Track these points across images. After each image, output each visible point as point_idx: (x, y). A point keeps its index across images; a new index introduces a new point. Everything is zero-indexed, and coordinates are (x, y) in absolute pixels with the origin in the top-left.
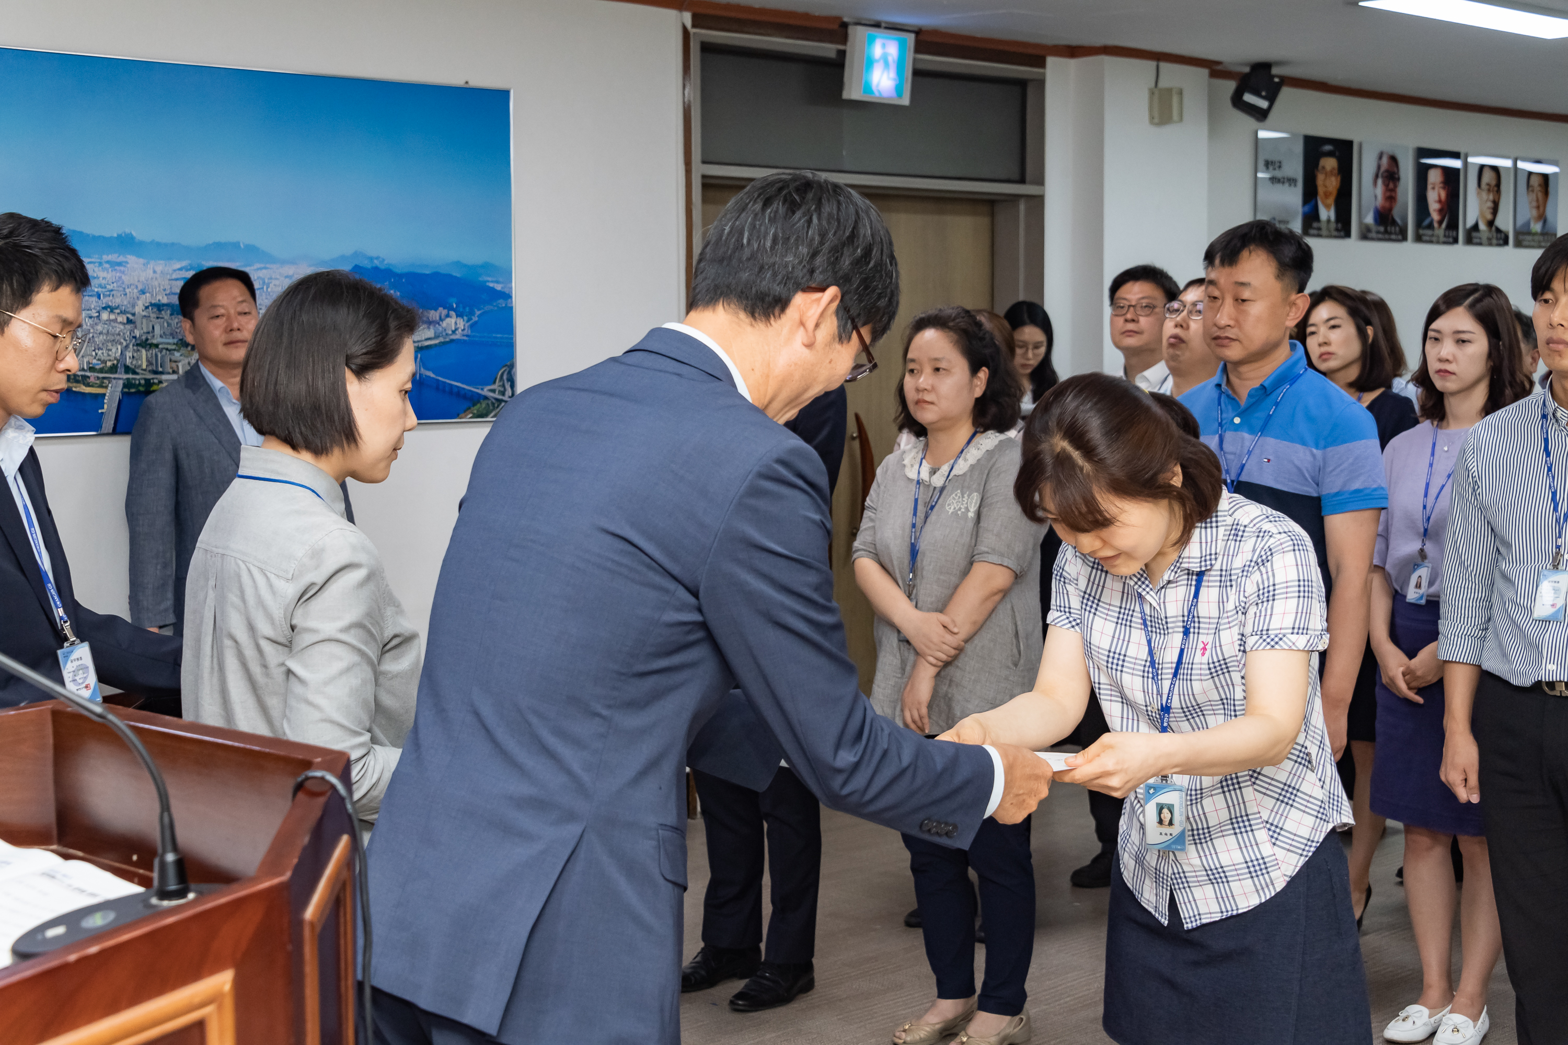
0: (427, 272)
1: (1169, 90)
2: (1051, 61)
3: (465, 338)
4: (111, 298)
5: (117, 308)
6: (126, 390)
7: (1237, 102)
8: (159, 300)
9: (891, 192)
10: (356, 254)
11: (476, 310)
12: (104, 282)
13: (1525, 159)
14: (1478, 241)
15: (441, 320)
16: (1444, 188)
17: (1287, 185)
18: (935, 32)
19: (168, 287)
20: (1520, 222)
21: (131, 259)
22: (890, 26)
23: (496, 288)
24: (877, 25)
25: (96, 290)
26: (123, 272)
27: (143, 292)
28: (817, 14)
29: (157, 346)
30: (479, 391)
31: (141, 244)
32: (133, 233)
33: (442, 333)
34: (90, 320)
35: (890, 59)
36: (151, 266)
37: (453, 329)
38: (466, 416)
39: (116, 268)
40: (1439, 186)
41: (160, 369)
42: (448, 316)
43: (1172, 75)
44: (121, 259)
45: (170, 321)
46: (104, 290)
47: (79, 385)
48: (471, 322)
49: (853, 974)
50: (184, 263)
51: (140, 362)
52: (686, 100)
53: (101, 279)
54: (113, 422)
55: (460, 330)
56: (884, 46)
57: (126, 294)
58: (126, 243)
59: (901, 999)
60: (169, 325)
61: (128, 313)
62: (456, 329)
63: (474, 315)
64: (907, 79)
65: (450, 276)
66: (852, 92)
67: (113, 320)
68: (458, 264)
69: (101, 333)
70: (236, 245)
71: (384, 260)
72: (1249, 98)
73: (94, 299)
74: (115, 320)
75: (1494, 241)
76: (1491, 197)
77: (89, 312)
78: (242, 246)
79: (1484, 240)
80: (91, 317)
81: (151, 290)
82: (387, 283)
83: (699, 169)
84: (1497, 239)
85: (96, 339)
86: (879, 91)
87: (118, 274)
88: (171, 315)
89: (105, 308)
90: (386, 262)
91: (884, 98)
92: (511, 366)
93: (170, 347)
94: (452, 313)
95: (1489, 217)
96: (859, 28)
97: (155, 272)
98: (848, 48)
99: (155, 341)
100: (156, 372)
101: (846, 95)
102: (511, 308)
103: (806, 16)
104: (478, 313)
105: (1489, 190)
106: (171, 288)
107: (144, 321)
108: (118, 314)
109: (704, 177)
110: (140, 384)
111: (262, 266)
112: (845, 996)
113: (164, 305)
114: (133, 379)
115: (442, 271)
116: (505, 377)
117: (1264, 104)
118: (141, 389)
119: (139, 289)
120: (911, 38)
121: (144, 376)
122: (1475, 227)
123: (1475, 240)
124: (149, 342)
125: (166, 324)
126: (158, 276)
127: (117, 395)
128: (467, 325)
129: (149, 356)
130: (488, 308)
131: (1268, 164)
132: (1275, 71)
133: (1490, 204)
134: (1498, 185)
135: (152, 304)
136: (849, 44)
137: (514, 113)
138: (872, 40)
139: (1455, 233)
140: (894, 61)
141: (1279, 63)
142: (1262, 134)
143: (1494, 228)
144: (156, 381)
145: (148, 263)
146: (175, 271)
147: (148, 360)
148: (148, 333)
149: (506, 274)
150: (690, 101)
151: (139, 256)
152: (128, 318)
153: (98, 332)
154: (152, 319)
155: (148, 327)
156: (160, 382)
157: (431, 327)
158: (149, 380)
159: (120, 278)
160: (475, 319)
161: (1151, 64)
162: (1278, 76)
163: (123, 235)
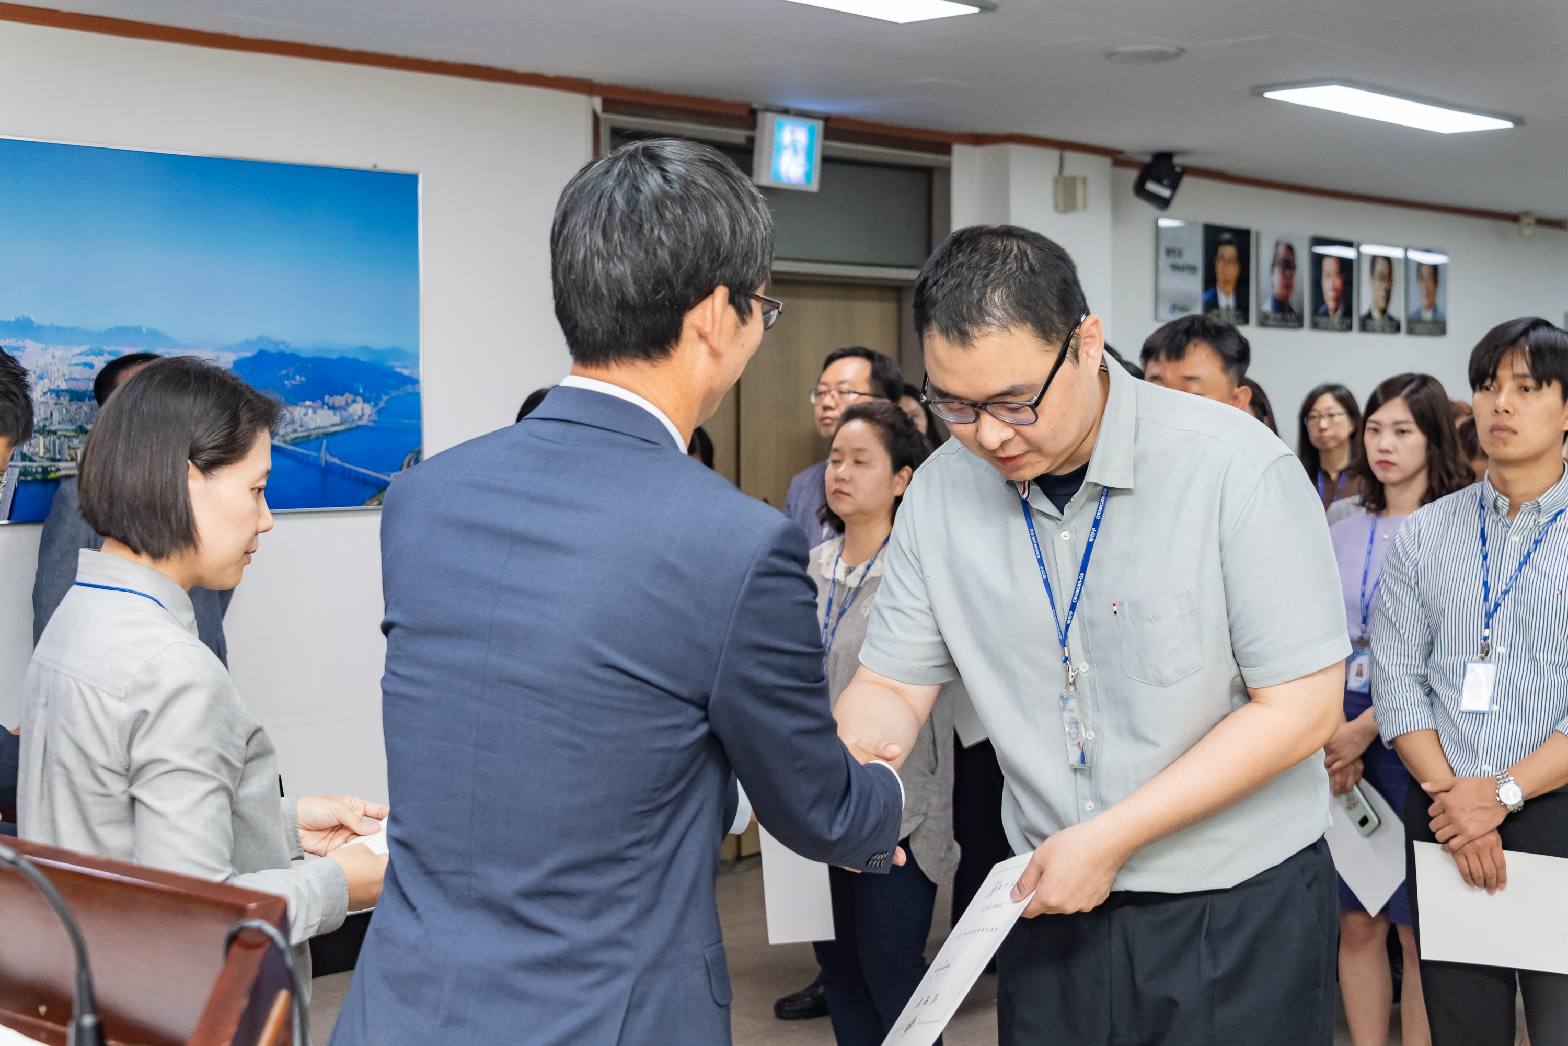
0: (334, 356)
1: (1074, 179)
2: (957, 149)
3: (372, 424)
6: (22, 478)
7: (1140, 190)
8: (58, 386)
10: (261, 339)
11: (383, 396)
13: (1416, 249)
14: (1372, 328)
15: (347, 405)
16: (1338, 277)
17: (1187, 273)
18: (843, 120)
19: (67, 372)
20: (1412, 309)
21: (30, 344)
22: (799, 113)
23: (403, 372)
24: (786, 112)
27: (41, 377)
28: (726, 98)
29: (55, 433)
30: (386, 478)
31: (40, 328)
32: (32, 317)
33: (348, 419)
35: (799, 145)
36: (50, 351)
37: (360, 413)
38: (372, 502)
40: (1333, 276)
41: (58, 457)
42: (354, 401)
43: (1076, 163)
44: (19, 343)
45: (69, 407)
48: (377, 408)
50: (84, 348)
51: (37, 450)
54: (8, 511)
55: (367, 416)
56: (793, 133)
58: (24, 327)
60: (68, 411)
62: (363, 415)
63: (381, 400)
65: (356, 361)
66: (763, 177)
68: (365, 349)
70: (138, 330)
72: (1152, 187)
75: (1387, 329)
76: (1383, 286)
78: (144, 330)
79: (1378, 328)
81: (49, 375)
82: (292, 369)
84: (1390, 326)
86: (788, 178)
88: (70, 400)
90: (291, 347)
91: (793, 185)
93: (68, 434)
94: (359, 399)
95: (1382, 305)
96: (769, 115)
97: (53, 357)
98: (758, 134)
99: (53, 428)
100: (53, 460)
103: (715, 102)
104: (385, 398)
105: (1382, 279)
106: (70, 373)
107: (42, 407)
110: (37, 472)
111: (165, 351)
113: (62, 391)
114: (29, 467)
115: (349, 356)
117: (1165, 192)
118: (38, 477)
119: (38, 374)
120: (819, 125)
121: (41, 464)
122: (1369, 316)
123: (1369, 328)
124: (47, 428)
125: (64, 411)
126: (57, 361)
127: (13, 484)
128: (374, 410)
129: (47, 442)
130: (394, 393)
131: (1169, 252)
132: (1178, 160)
133: (1382, 293)
134: (1390, 274)
135: (50, 390)
136: (758, 130)
137: (422, 198)
138: (781, 127)
139: (1348, 321)
140: (803, 148)
141: (1182, 153)
142: (1164, 223)
143: (1385, 315)
144: (53, 469)
145: (47, 348)
146: (74, 356)
147: (45, 447)
148: (46, 419)
149: (414, 359)
151: (37, 340)
154: (50, 405)
155: (45, 413)
156: (58, 470)
157: (338, 413)
158: (47, 468)
160: (382, 404)
161: (1054, 153)
162: (1179, 165)
163: (22, 319)
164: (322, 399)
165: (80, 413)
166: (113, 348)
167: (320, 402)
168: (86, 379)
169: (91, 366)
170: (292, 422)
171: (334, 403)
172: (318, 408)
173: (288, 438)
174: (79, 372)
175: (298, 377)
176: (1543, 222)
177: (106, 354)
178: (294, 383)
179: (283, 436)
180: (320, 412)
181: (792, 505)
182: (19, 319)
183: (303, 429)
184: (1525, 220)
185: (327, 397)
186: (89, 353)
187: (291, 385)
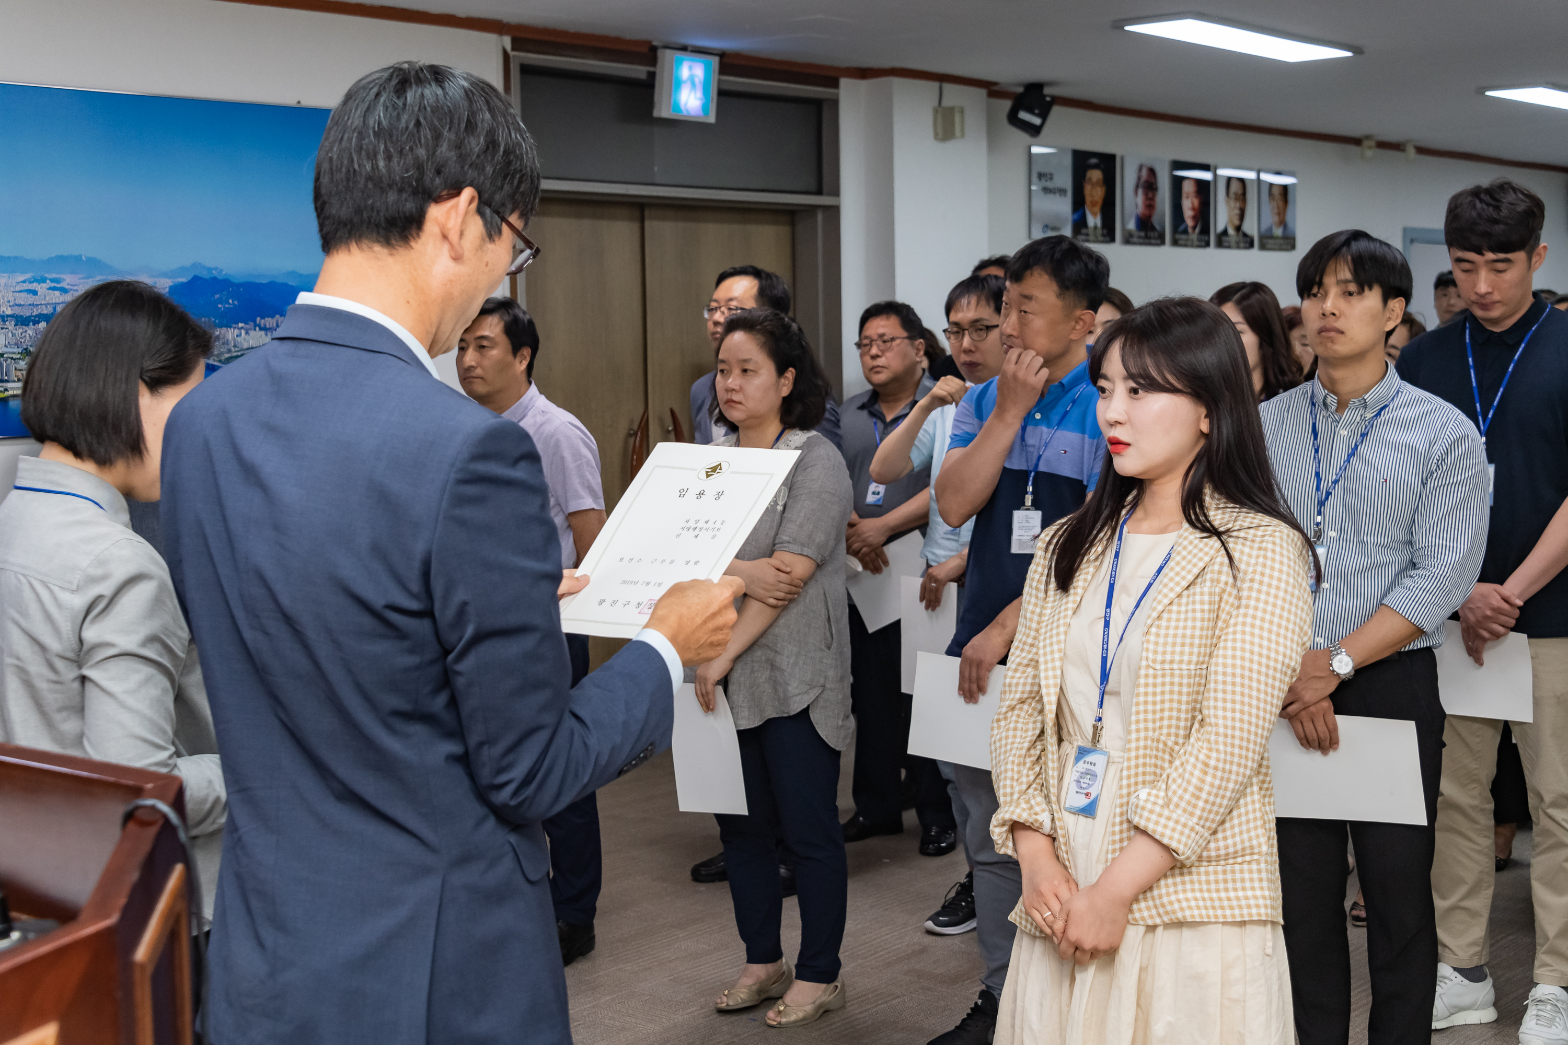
0: (264, 281)
1: (952, 109)
2: (844, 82)
7: (1013, 119)
8: (3, 312)
9: (700, 203)
10: (195, 265)
13: (1268, 171)
14: (1227, 244)
16: (1196, 197)
17: (1058, 195)
18: (738, 55)
19: (11, 299)
20: (1264, 226)
22: (697, 50)
24: (684, 49)
28: (629, 38)
35: (697, 80)
40: (1192, 197)
41: (6, 378)
43: (954, 95)
45: (14, 332)
50: (28, 276)
56: (691, 68)
60: (13, 335)
65: (285, 285)
66: (662, 111)
68: (293, 273)
70: (78, 258)
71: (221, 271)
72: (1024, 115)
75: (1242, 245)
76: (1238, 205)
78: (84, 258)
79: (1233, 244)
82: (225, 293)
84: (1244, 242)
86: (687, 110)
88: (16, 325)
90: (224, 272)
91: (692, 116)
93: (14, 356)
95: (1237, 222)
96: (668, 52)
98: (658, 69)
100: (2, 381)
101: (656, 113)
103: (619, 40)
105: (1236, 199)
106: (14, 300)
113: (8, 316)
115: (279, 281)
117: (1037, 121)
122: (1225, 232)
123: (1224, 244)
125: (10, 335)
131: (1041, 176)
132: (1047, 91)
133: (1237, 211)
134: (1244, 193)
136: (658, 66)
138: (680, 63)
139: (1206, 238)
140: (700, 83)
141: (1051, 84)
142: (1035, 150)
143: (1240, 233)
144: (2, 389)
146: (18, 283)
156: (6, 390)
161: (935, 85)
162: (1049, 96)
164: (255, 322)
165: (25, 336)
166: (54, 276)
167: (252, 324)
168: (30, 305)
169: (35, 293)
170: (226, 343)
171: (265, 325)
172: (250, 329)
173: (223, 358)
174: (23, 299)
175: (231, 301)
176: (1383, 145)
177: (48, 281)
178: (227, 306)
179: (218, 356)
180: (252, 333)
183: (237, 349)
184: (1366, 143)
185: (258, 319)
187: (225, 308)
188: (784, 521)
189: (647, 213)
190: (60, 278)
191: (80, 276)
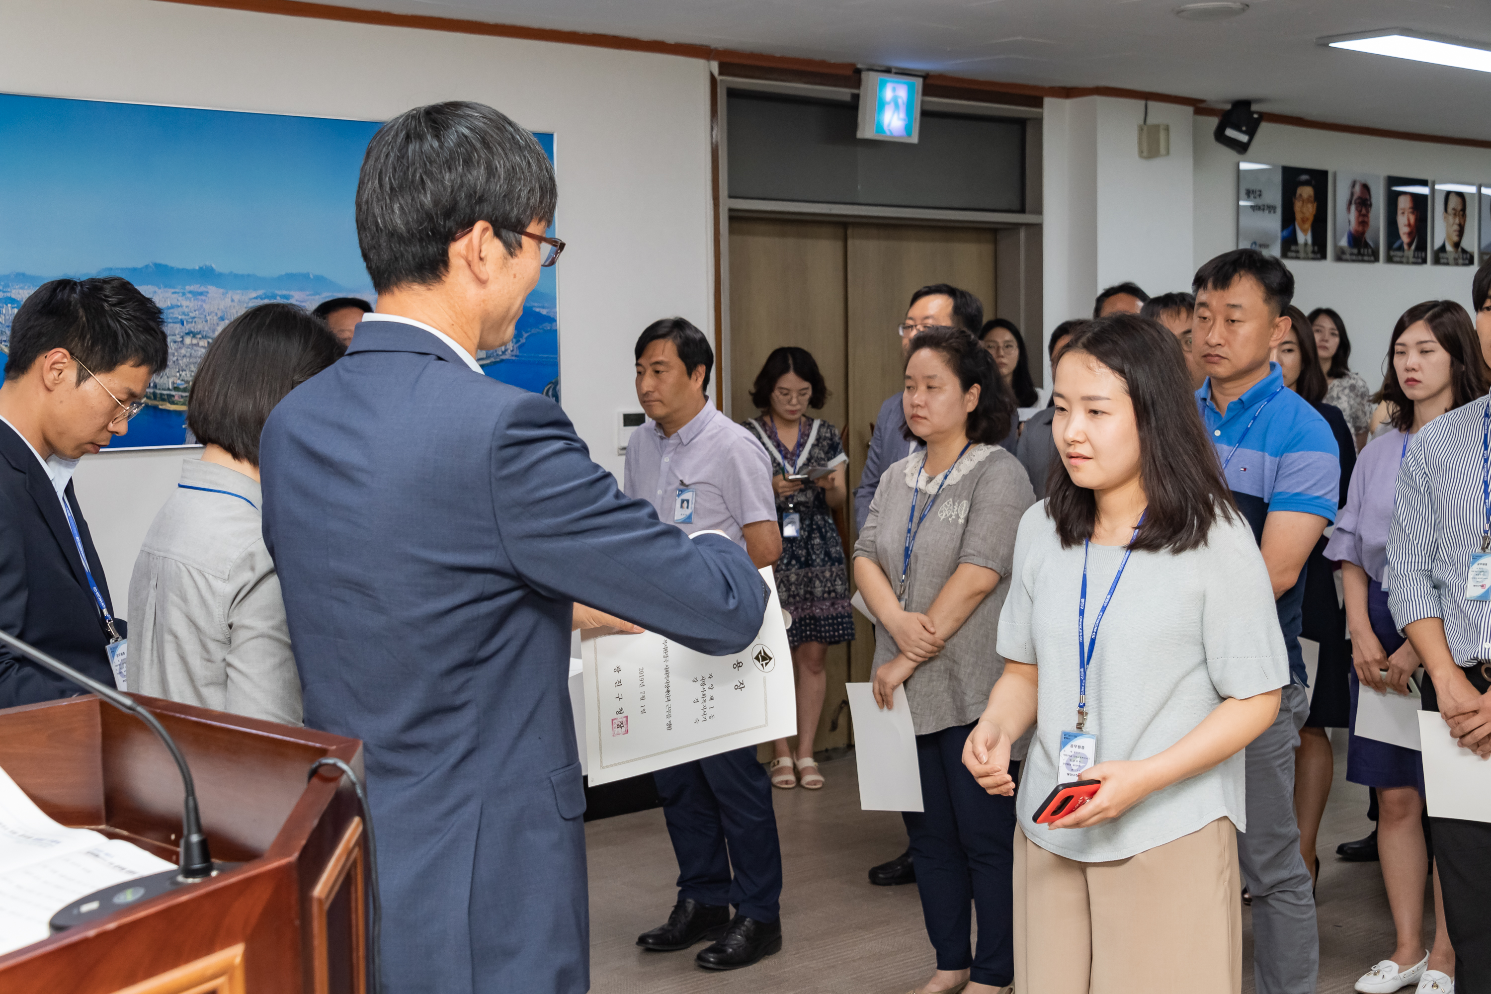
1: (1157, 127)
2: (1047, 101)
3: (514, 358)
4: (193, 324)
5: (199, 333)
7: (1220, 136)
9: (903, 222)
11: (524, 333)
12: (186, 310)
13: (1488, 186)
14: (1445, 261)
16: (1413, 213)
17: (1267, 212)
18: (941, 76)
20: (1484, 244)
21: (213, 291)
22: (901, 71)
23: (541, 312)
24: (888, 71)
25: (180, 317)
26: (204, 301)
27: (222, 319)
28: (833, 61)
31: (220, 275)
32: (214, 266)
33: (493, 353)
34: (175, 345)
35: (900, 101)
36: (229, 295)
39: (199, 297)
40: (1408, 211)
43: (1160, 112)
44: (202, 289)
46: (187, 317)
47: (164, 403)
48: (520, 343)
49: (866, 937)
50: (260, 292)
52: (714, 140)
53: (184, 307)
55: (509, 351)
56: (894, 89)
57: (206, 321)
58: (206, 275)
59: (910, 960)
61: (209, 337)
63: (522, 337)
64: (916, 119)
66: (866, 132)
67: (195, 345)
69: (184, 356)
70: (306, 276)
72: (1230, 133)
73: (178, 326)
74: (197, 345)
75: (1461, 261)
76: (1457, 221)
77: (174, 337)
78: (311, 276)
79: (1451, 260)
80: (175, 342)
83: (726, 204)
84: (1463, 259)
85: (180, 362)
86: (890, 131)
87: (200, 303)
89: (188, 334)
91: (895, 137)
92: (556, 383)
95: (1456, 239)
96: (872, 74)
97: (233, 301)
98: (862, 92)
101: (859, 135)
102: (556, 330)
103: (823, 63)
104: (525, 335)
105: (1455, 214)
108: (200, 339)
109: (730, 210)
112: (859, 957)
116: (550, 393)
117: (1244, 138)
120: (918, 82)
122: (1443, 249)
123: (1442, 261)
126: (235, 304)
128: (515, 346)
130: (534, 331)
131: (1249, 193)
132: (1254, 107)
133: (1456, 227)
134: (1464, 209)
136: (862, 88)
137: (557, 153)
138: (883, 85)
139: (1423, 255)
140: (903, 104)
141: (1259, 101)
142: (1244, 166)
143: (1460, 249)
145: (227, 293)
146: (251, 299)
149: (551, 300)
150: (717, 142)
151: (218, 286)
152: (208, 343)
153: (182, 355)
159: (202, 306)
160: (523, 340)
161: (1140, 103)
162: (1256, 112)
163: (204, 267)
166: (285, 292)
177: (278, 298)
181: (883, 427)
182: (202, 267)
186: (264, 296)
188: (967, 534)
189: (849, 232)
190: (289, 295)
191: (308, 293)
